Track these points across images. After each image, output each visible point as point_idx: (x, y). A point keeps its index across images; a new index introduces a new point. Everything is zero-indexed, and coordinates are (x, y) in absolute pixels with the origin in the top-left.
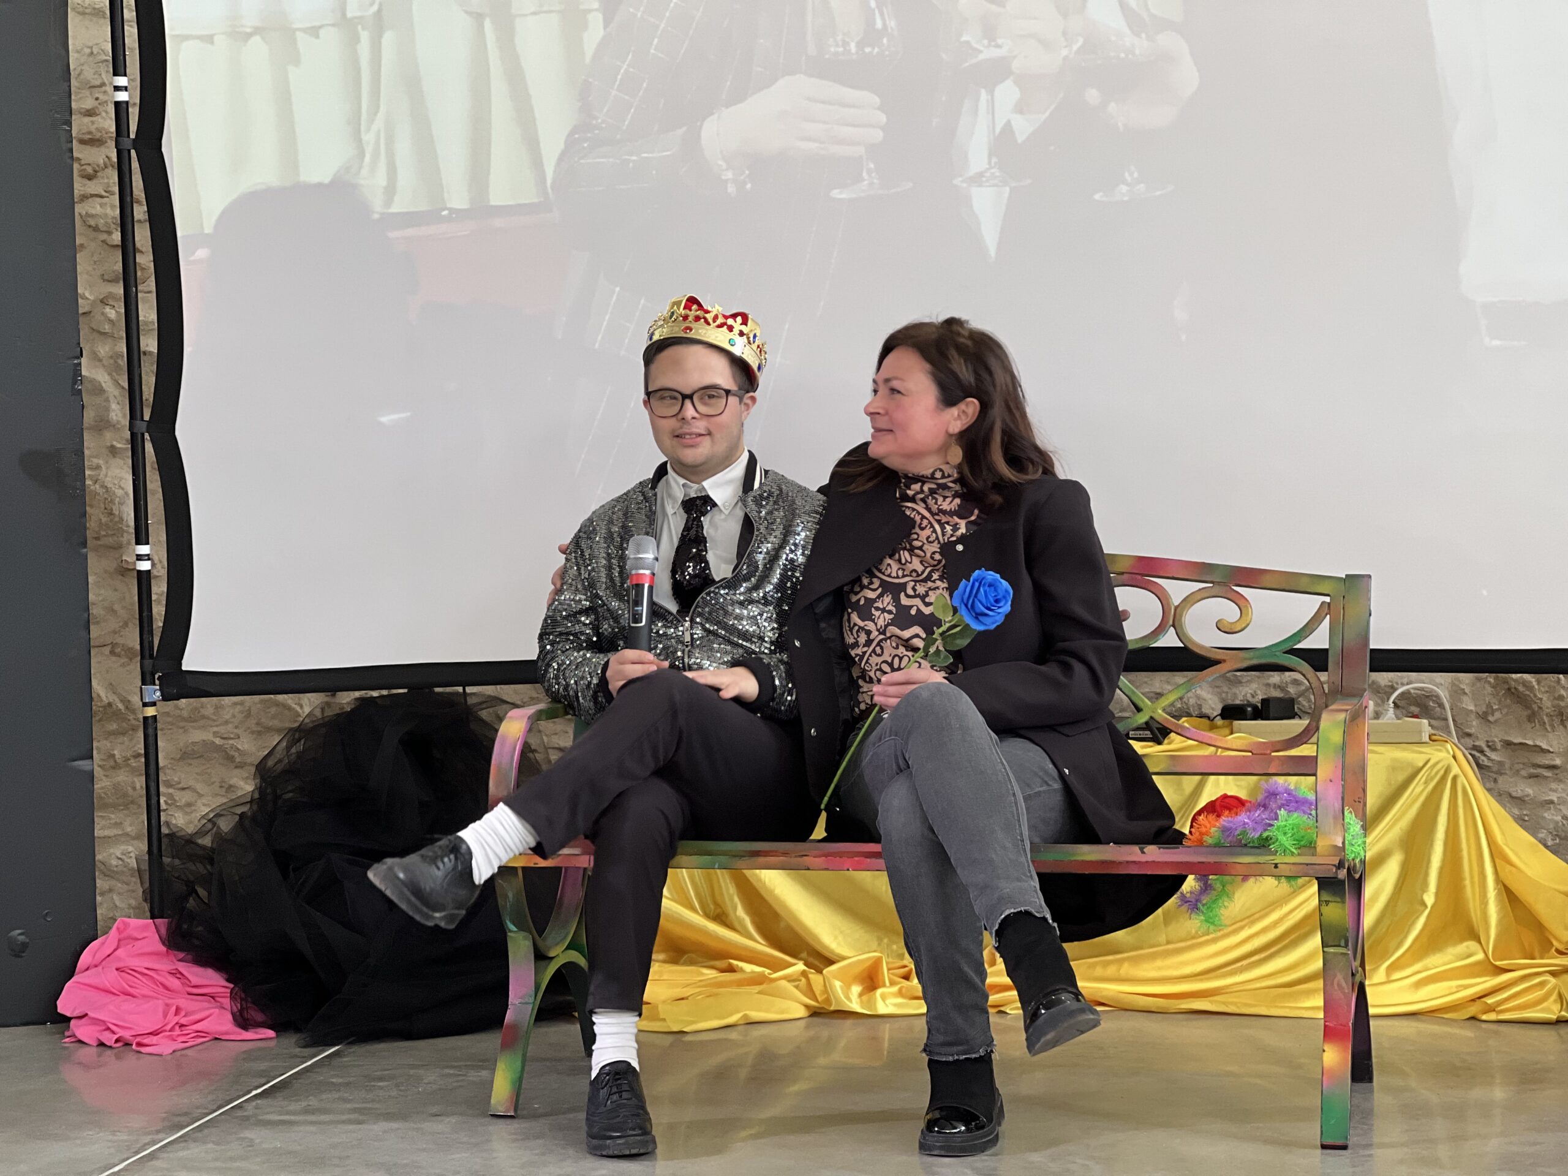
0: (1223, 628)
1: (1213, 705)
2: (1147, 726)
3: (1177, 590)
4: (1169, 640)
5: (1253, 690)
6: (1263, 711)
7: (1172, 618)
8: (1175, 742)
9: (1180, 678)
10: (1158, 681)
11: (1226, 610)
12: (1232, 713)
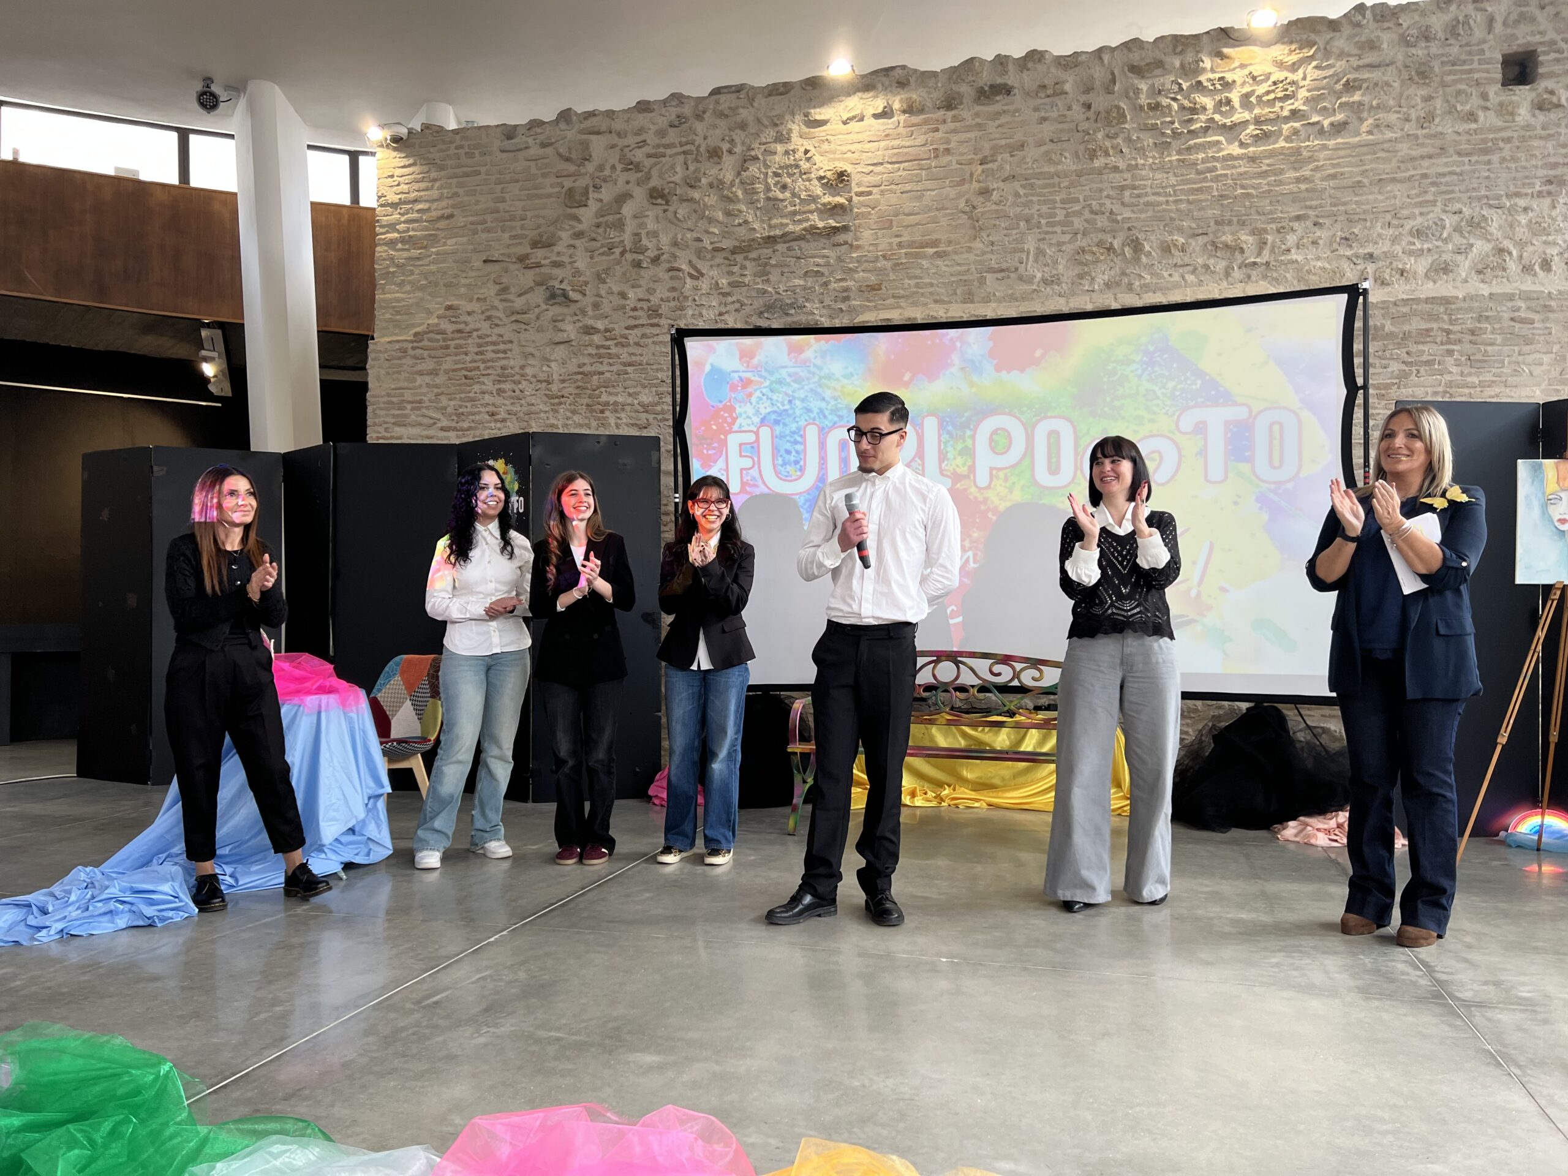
0: (1034, 679)
1: (1031, 706)
2: (1008, 712)
3: (1018, 666)
4: (1015, 683)
5: (1044, 701)
6: (1048, 708)
7: (1016, 675)
8: (1018, 718)
9: (1019, 696)
10: (1011, 697)
11: (1035, 673)
12: (1037, 708)
